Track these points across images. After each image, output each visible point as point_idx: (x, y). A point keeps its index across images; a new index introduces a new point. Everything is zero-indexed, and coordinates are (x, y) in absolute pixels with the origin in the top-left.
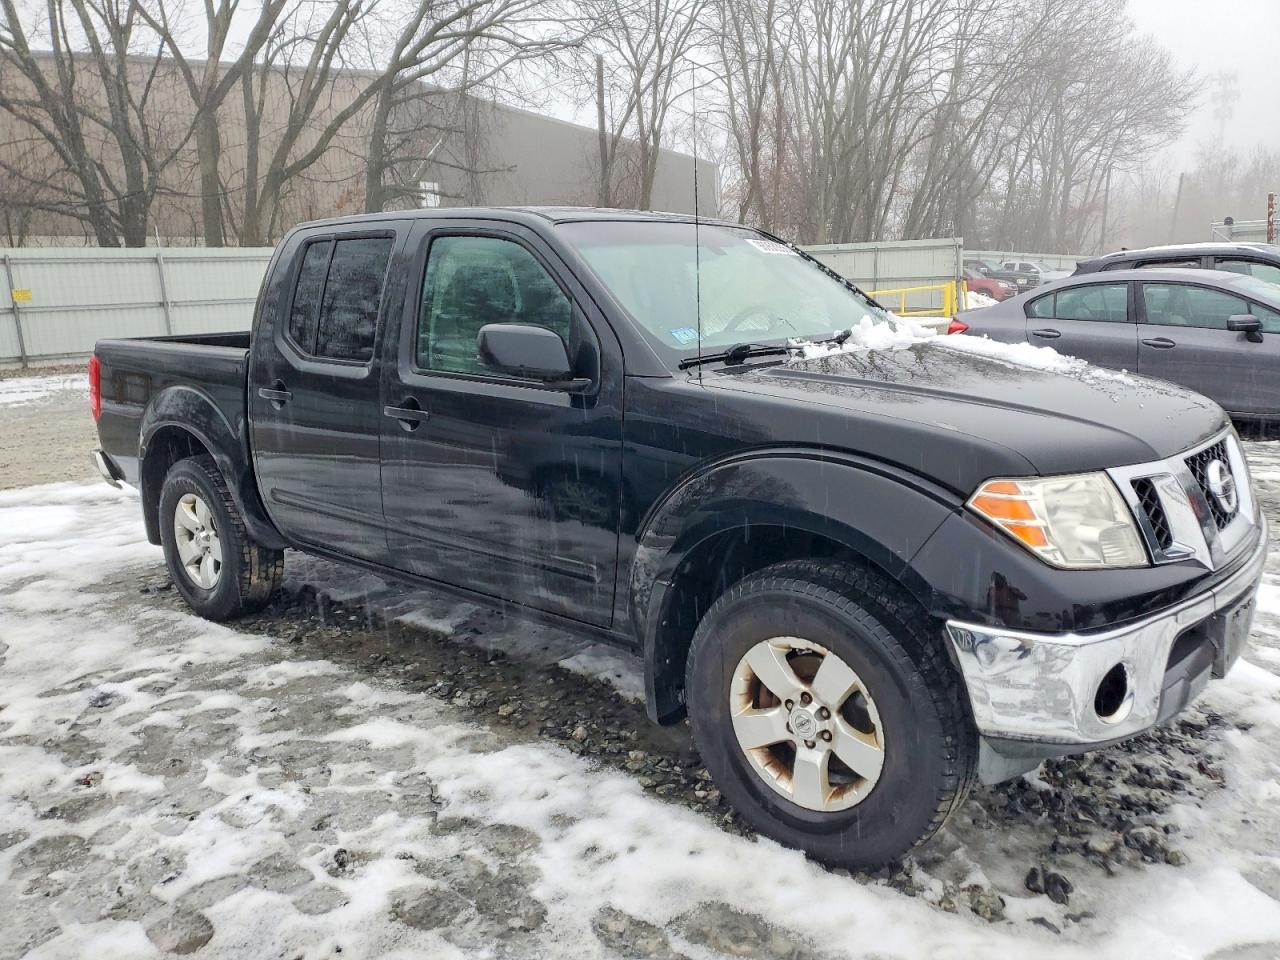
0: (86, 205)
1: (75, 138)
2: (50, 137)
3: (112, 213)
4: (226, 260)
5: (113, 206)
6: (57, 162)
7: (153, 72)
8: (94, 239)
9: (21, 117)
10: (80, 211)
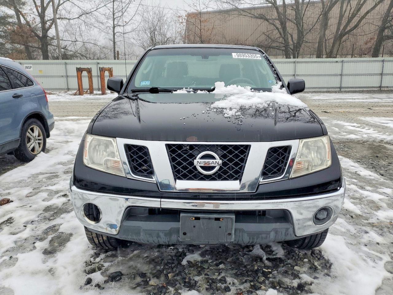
0: (284, 47)
1: (284, 28)
2: (277, 28)
3: (291, 49)
4: (322, 62)
5: (292, 47)
6: (278, 35)
7: (307, 6)
8: (285, 56)
9: (271, 23)
10: (282, 48)
